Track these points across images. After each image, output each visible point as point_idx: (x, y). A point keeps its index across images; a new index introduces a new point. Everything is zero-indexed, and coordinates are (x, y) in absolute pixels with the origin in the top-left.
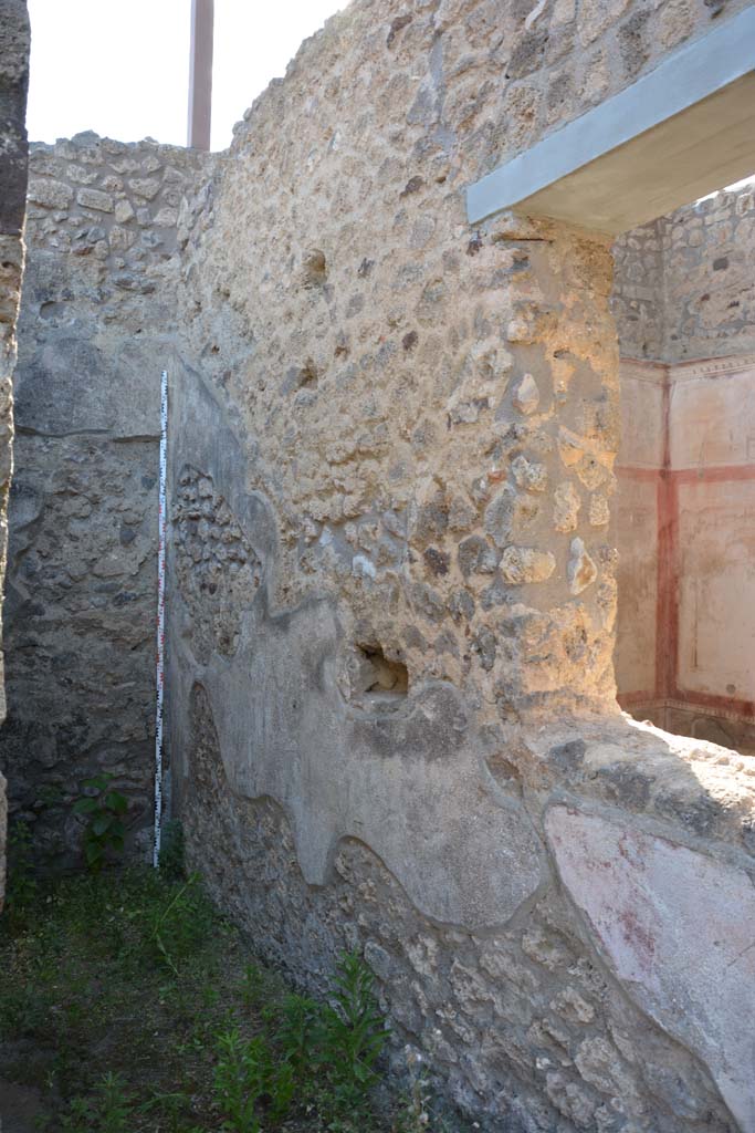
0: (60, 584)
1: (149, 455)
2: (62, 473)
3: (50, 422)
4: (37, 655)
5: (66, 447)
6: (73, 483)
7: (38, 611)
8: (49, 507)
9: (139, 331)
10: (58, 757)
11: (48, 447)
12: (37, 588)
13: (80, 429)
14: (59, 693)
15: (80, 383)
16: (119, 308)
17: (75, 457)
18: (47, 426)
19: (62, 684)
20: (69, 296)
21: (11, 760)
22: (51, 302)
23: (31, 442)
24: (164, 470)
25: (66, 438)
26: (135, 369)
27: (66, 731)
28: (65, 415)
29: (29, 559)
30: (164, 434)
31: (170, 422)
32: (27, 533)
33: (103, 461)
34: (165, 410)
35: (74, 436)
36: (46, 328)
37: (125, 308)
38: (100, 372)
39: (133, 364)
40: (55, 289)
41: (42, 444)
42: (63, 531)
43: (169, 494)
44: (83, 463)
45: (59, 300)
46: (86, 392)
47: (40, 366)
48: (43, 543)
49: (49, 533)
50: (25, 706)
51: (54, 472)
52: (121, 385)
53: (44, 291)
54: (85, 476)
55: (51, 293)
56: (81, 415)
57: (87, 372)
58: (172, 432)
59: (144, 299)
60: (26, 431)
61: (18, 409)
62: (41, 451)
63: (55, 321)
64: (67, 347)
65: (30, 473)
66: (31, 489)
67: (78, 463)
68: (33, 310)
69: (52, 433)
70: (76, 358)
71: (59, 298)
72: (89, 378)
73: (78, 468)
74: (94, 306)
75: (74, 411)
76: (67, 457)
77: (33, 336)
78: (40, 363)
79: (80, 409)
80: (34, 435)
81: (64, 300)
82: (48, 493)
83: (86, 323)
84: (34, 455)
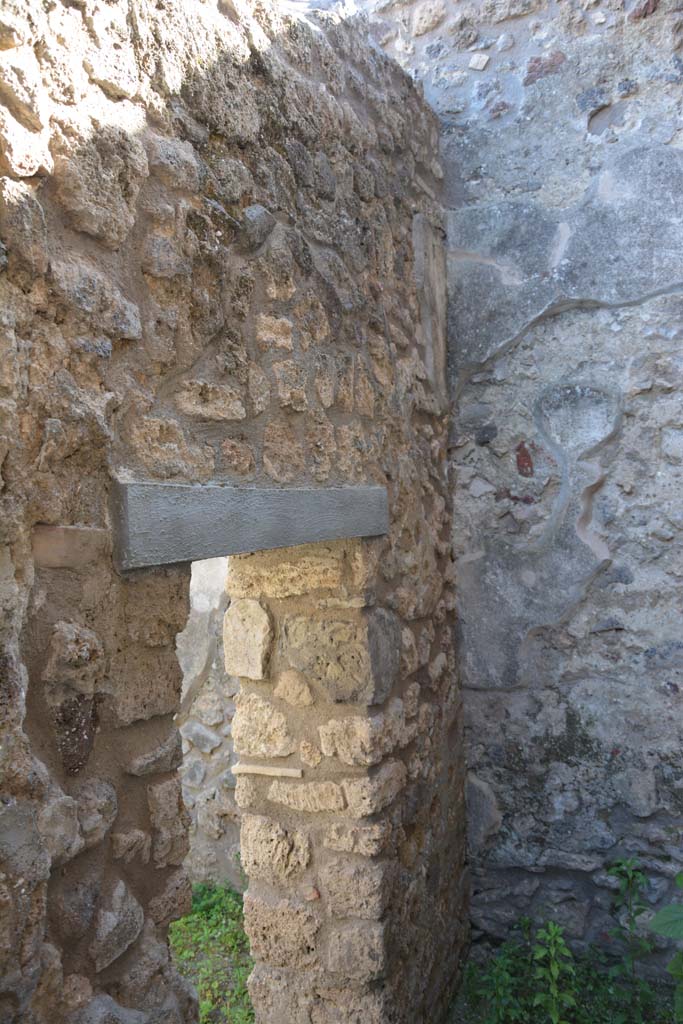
0: (654, 534)
2: (645, 359)
3: (618, 284)
4: (623, 644)
5: (646, 317)
6: (664, 373)
7: (623, 576)
8: (629, 415)
10: (657, 803)
11: (620, 323)
12: (621, 542)
13: (667, 285)
14: (656, 705)
15: (660, 214)
17: (662, 332)
18: (613, 291)
19: (663, 691)
20: (630, 89)
21: (586, 796)
22: (604, 107)
23: (594, 320)
25: (644, 305)
27: (672, 764)
28: (640, 268)
29: (605, 498)
32: (598, 458)
35: (659, 298)
36: (600, 147)
41: (611, 320)
42: (654, 451)
44: (676, 338)
45: (616, 100)
46: (669, 224)
47: (595, 203)
48: (624, 472)
49: (632, 456)
50: (607, 719)
51: (632, 359)
53: (590, 93)
55: (602, 92)
56: (666, 261)
57: (669, 194)
60: (585, 305)
61: (570, 276)
62: (611, 331)
63: (613, 133)
64: (633, 164)
65: (597, 368)
66: (598, 391)
67: (667, 339)
68: (577, 127)
69: (624, 301)
70: (649, 177)
71: (616, 96)
72: (673, 202)
73: (669, 347)
74: (672, 89)
75: (654, 259)
76: (650, 333)
77: (583, 165)
78: (595, 200)
79: (664, 254)
80: (598, 308)
81: (624, 97)
82: (625, 394)
83: (661, 119)
84: (599, 339)
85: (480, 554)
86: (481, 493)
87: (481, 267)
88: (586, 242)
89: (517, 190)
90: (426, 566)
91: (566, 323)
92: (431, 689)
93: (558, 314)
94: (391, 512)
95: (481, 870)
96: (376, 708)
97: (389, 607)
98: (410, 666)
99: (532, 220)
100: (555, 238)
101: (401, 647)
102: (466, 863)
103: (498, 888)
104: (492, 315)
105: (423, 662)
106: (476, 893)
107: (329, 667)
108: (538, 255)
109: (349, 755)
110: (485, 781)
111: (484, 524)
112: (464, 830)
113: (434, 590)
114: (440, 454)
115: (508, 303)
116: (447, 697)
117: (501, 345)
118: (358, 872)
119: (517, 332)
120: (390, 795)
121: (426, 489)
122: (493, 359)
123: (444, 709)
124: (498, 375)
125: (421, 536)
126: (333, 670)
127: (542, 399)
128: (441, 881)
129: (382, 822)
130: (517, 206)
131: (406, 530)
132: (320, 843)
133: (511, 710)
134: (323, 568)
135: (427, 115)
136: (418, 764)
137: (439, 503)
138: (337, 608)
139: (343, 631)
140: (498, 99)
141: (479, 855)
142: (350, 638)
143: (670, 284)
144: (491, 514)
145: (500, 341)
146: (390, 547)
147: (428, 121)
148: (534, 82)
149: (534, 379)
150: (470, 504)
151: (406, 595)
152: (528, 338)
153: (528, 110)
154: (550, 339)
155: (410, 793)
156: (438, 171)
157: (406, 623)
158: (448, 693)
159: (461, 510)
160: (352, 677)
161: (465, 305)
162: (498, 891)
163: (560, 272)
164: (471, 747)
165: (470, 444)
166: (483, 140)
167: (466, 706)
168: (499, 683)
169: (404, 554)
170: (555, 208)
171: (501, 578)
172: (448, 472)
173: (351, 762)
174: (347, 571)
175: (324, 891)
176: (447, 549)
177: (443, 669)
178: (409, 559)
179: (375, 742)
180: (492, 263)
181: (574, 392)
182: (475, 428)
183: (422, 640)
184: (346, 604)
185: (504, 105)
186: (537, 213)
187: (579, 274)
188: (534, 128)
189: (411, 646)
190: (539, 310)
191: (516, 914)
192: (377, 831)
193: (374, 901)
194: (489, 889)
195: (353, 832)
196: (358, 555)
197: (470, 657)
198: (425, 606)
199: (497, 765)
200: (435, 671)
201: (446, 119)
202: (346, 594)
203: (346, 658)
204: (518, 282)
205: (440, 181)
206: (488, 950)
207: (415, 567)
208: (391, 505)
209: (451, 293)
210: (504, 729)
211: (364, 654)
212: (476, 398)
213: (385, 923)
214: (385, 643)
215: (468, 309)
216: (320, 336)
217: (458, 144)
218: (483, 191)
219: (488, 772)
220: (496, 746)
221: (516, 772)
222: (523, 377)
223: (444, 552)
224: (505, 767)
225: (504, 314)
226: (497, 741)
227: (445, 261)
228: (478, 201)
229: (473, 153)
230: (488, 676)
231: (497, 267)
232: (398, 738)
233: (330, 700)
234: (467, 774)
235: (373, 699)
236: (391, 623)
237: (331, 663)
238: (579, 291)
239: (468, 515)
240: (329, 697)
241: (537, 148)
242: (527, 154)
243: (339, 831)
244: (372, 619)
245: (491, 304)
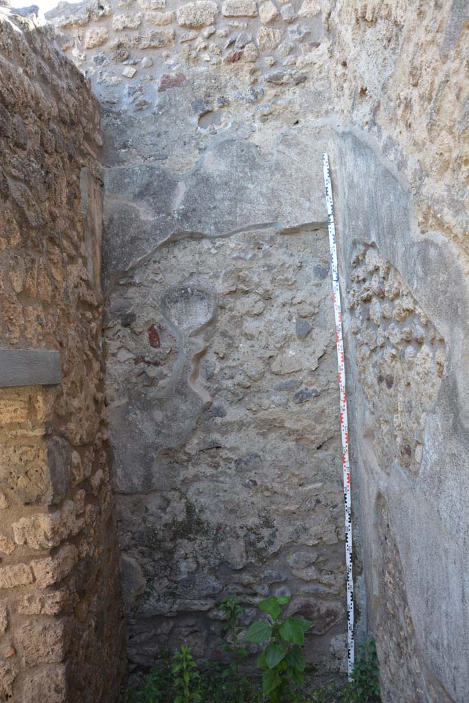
0: (238, 384)
1: (319, 244)
2: (232, 272)
3: (215, 223)
4: (221, 457)
5: (232, 245)
6: (244, 281)
7: (220, 412)
8: (222, 308)
9: (297, 122)
10: (247, 559)
11: (216, 248)
12: (218, 390)
14: (243, 495)
15: (241, 181)
16: (273, 103)
17: (242, 255)
18: (212, 228)
19: (247, 486)
20: (224, 103)
21: (202, 560)
22: (209, 112)
23: (200, 245)
24: (335, 256)
25: (231, 237)
26: (296, 158)
27: (255, 533)
28: (229, 214)
29: (207, 361)
30: (332, 218)
31: (337, 205)
32: (203, 336)
33: (270, 255)
34: (330, 193)
35: (241, 234)
36: (206, 136)
37: (279, 102)
38: (260, 167)
39: (292, 153)
40: (210, 99)
41: (211, 246)
42: (238, 331)
43: (343, 280)
44: (251, 259)
45: (216, 109)
46: (248, 188)
47: (202, 171)
48: (219, 345)
49: (224, 334)
50: (213, 507)
51: (224, 271)
52: (282, 176)
53: (200, 102)
54: (254, 273)
55: (207, 102)
56: (245, 211)
57: (247, 169)
58: (339, 215)
59: (297, 90)
60: (195, 236)
61: (185, 216)
62: (210, 253)
63: (214, 128)
64: (226, 149)
65: (201, 276)
66: (202, 292)
67: (246, 260)
68: (192, 122)
69: (219, 234)
70: (235, 158)
71: (216, 106)
72: (249, 175)
73: (246, 265)
74: (249, 107)
75: (238, 209)
76: (235, 255)
77: (194, 146)
78: (202, 169)
79: (244, 206)
80: (203, 238)
81: (221, 107)
82: (219, 294)
83: (243, 123)
84: (203, 258)
85: (124, 401)
86: (126, 359)
87: (126, 207)
88: (196, 195)
89: (152, 158)
90: (88, 408)
91: (182, 247)
92: (93, 495)
93: (177, 241)
94: (63, 370)
95: (133, 620)
96: (54, 507)
97: (62, 436)
98: (78, 478)
99: (161, 178)
100: (176, 190)
101: (71, 464)
102: (123, 617)
103: (146, 632)
104: (134, 240)
105: (87, 474)
106: (130, 638)
107: (20, 479)
108: (165, 202)
109: (36, 542)
110: (134, 557)
111: (127, 380)
112: (121, 594)
113: (94, 425)
114: (96, 332)
115: (144, 232)
116: (105, 501)
117: (139, 259)
118: (45, 629)
119: (150, 251)
120: (67, 569)
121: (87, 355)
122: (133, 269)
123: (103, 508)
124: (137, 280)
125: (84, 387)
126: (22, 482)
127: (166, 296)
128: (105, 630)
129: (62, 589)
130: (152, 168)
131: (73, 383)
132: (15, 611)
133: (149, 507)
134: (14, 408)
135: (92, 101)
136: (85, 547)
137: (96, 366)
138: (24, 436)
139: (29, 452)
140: (141, 98)
141: (132, 610)
142: (34, 458)
143: (247, 225)
144: (132, 374)
145: (138, 257)
146: (62, 394)
147: (94, 106)
148: (165, 90)
149: (161, 283)
150: (118, 367)
151: (74, 428)
152: (157, 256)
153: (161, 107)
154: (172, 257)
155: (81, 568)
156: (99, 140)
157: (75, 447)
158: (105, 497)
159: (112, 371)
160: (36, 485)
161: (115, 232)
162: (146, 634)
163: (178, 213)
164: (122, 535)
165: (117, 326)
166: (130, 124)
167: (118, 507)
168: (140, 489)
169: (72, 399)
170: (176, 172)
171: (139, 417)
172: (102, 345)
173: (37, 547)
174: (32, 409)
175: (19, 647)
176: (102, 398)
177: (101, 480)
178: (76, 403)
179: (54, 531)
180: (134, 205)
181: (186, 292)
182: (121, 315)
183: (86, 460)
184: (31, 434)
185: (145, 103)
186: (164, 175)
187: (191, 216)
188: (164, 119)
189: (78, 463)
190: (164, 237)
191: (159, 648)
192: (58, 595)
193: (58, 648)
194: (140, 633)
195: (40, 599)
196: (40, 398)
197: (119, 472)
198: (88, 435)
199: (141, 545)
200: (95, 482)
201: (106, 107)
202: (31, 426)
203: (32, 472)
204: (151, 219)
205: (101, 147)
206: (141, 676)
207: (80, 408)
208: (63, 365)
209: (106, 223)
210: (144, 520)
211: (45, 468)
212: (122, 295)
213: (66, 664)
214: (60, 461)
215: (117, 234)
216: (14, 242)
217: (114, 124)
218: (129, 156)
219: (135, 551)
220: (140, 532)
221: (154, 549)
222: (154, 282)
223: (100, 399)
224: (146, 546)
225: (140, 239)
226: (140, 529)
227: (102, 202)
228: (126, 163)
229: (123, 131)
230: (133, 484)
231: (138, 208)
232: (71, 528)
233: (20, 504)
234: (120, 554)
235: (52, 500)
236: (64, 447)
237: (21, 477)
238: (190, 227)
239: (116, 374)
240: (19, 501)
241: (166, 132)
242: (159, 135)
243: (30, 600)
244: (51, 444)
245: (132, 232)
